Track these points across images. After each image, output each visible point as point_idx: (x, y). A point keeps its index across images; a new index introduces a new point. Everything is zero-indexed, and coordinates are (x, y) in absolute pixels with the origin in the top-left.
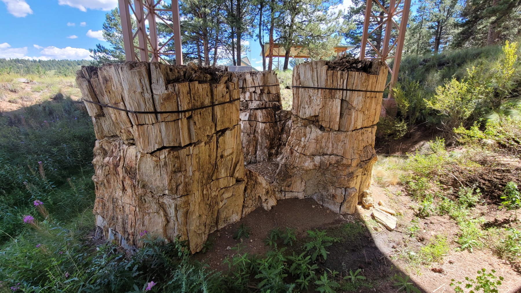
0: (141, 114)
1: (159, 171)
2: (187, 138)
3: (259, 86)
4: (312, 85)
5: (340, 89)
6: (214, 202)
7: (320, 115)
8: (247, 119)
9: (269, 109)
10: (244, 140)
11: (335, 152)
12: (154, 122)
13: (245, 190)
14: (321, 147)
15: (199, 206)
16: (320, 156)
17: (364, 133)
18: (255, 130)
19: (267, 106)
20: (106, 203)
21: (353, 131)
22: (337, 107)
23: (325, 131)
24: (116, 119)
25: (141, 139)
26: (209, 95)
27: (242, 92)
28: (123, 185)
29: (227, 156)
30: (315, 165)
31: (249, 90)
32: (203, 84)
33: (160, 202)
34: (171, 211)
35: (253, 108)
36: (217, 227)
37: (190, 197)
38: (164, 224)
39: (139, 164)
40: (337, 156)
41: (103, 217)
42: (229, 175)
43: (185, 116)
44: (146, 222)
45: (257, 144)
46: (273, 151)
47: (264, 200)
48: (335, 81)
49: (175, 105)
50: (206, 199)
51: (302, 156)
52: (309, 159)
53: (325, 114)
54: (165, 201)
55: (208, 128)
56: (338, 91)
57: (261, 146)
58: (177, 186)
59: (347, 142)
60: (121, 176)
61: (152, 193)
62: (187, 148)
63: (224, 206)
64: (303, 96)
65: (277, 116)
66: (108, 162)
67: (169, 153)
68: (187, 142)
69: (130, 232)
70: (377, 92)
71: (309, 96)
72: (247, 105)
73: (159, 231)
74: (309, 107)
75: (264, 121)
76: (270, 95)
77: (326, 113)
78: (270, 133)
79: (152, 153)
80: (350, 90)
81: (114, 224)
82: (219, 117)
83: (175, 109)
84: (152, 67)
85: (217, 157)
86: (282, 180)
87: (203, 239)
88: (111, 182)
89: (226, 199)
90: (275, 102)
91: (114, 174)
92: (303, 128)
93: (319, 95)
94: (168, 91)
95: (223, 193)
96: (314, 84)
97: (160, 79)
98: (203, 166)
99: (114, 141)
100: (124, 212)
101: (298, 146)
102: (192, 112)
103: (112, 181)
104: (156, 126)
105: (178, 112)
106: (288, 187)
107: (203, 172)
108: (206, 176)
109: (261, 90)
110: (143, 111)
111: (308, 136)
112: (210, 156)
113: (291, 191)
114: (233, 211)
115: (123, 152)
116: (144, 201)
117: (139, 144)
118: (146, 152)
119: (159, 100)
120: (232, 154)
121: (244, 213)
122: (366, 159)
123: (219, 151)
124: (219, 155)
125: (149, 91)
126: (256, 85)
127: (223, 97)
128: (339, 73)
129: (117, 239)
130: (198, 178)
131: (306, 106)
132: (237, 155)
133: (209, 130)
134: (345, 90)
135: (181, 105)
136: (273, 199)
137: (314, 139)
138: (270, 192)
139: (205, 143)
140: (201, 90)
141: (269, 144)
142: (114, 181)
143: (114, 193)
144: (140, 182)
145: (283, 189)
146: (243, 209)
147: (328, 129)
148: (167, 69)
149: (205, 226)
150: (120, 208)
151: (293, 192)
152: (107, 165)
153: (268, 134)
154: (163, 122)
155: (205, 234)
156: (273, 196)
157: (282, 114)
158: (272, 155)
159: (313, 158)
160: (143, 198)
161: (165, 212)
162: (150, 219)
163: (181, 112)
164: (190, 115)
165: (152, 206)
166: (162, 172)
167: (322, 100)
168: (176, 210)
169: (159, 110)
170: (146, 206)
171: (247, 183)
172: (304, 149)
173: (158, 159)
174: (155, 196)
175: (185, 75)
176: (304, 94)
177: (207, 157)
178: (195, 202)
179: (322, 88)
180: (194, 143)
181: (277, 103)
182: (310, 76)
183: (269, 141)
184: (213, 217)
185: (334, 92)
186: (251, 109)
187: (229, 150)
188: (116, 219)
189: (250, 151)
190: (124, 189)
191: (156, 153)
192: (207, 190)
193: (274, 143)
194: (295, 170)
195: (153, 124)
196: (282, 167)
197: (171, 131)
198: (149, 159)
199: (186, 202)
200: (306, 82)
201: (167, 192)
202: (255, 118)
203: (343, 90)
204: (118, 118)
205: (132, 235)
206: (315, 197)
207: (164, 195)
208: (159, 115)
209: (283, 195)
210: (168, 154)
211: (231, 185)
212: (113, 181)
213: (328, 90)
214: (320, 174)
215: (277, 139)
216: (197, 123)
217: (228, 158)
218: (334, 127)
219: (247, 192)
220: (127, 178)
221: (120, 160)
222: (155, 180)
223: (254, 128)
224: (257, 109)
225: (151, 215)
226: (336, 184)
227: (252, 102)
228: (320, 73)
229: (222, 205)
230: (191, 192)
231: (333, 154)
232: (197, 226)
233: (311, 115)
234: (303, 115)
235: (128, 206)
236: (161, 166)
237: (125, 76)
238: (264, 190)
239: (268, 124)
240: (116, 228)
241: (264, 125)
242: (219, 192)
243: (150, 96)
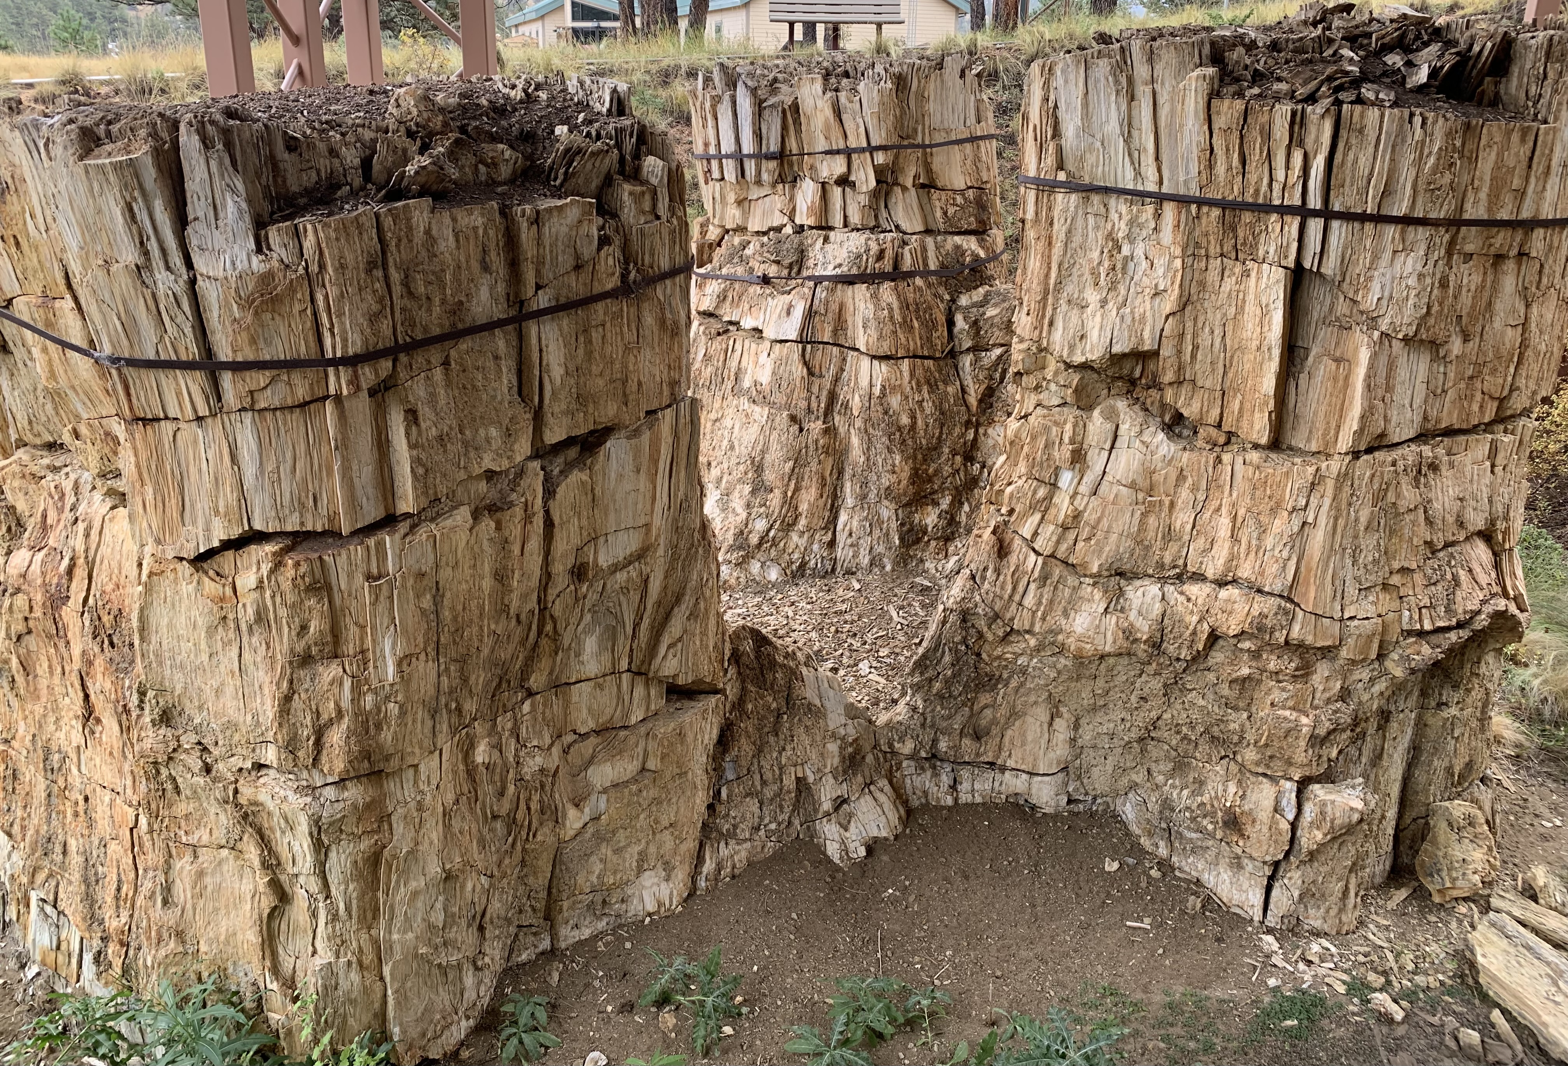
0: (143, 372)
1: (235, 652)
2: (370, 491)
3: (872, 149)
4: (1130, 174)
5: (1284, 210)
6: (534, 806)
7: (1167, 351)
8: (793, 336)
9: (919, 281)
10: (774, 446)
11: (1245, 571)
12: (203, 411)
13: (724, 741)
14: (1169, 535)
15: (447, 826)
16: (1163, 580)
17: (1434, 467)
18: (832, 397)
19: (907, 264)
20: (22, 767)
21: (1356, 455)
22: (1265, 312)
23: (1200, 443)
24: (52, 375)
25: (149, 490)
26: (497, 261)
27: (781, 179)
28: (87, 697)
29: (616, 568)
30: (1129, 633)
31: (812, 167)
32: (461, 214)
33: (243, 800)
34: (296, 848)
35: (830, 272)
36: (554, 937)
37: (391, 785)
38: (267, 902)
39: (142, 610)
40: (1259, 591)
41: (9, 835)
42: (624, 665)
43: (354, 382)
44: (182, 890)
45: (841, 473)
46: (931, 518)
47: (827, 806)
48: (1255, 157)
49: (301, 326)
50: (487, 790)
51: (1057, 571)
52: (1098, 594)
53: (1196, 347)
54: (263, 797)
55: (493, 432)
56: (1274, 217)
57: (865, 484)
58: (319, 734)
59: (1323, 520)
60: (76, 650)
61: (205, 749)
62: (371, 542)
63: (590, 830)
64: (1077, 239)
65: (960, 323)
66: (24, 576)
67: (278, 565)
68: (372, 512)
69: (113, 924)
70: (1530, 225)
71: (1110, 236)
72: (802, 254)
73: (240, 937)
74: (1104, 302)
75: (885, 348)
76: (935, 194)
77: (1205, 339)
78: (913, 417)
79: (201, 560)
80: (1347, 216)
81: (51, 875)
82: (557, 372)
83: (303, 349)
84: (189, 142)
85: (547, 577)
86: (940, 696)
87: (470, 995)
88: (39, 671)
89: (605, 791)
90: (958, 239)
91: (49, 637)
92: (1070, 414)
93: (1167, 235)
94: (268, 259)
95: (590, 762)
96: (1138, 173)
97: (230, 203)
98: (458, 631)
99: (55, 469)
100: (91, 823)
101: (1037, 517)
102: (395, 361)
103: (42, 668)
104: (215, 427)
105: (322, 363)
106: (977, 737)
107: (462, 661)
108: (479, 679)
109: (879, 172)
110: (152, 356)
111: (1096, 460)
112: (501, 577)
113: (992, 764)
114: (643, 857)
115: (87, 535)
116: (169, 786)
117: (141, 511)
118: (170, 555)
119: (225, 305)
120: (641, 555)
121: (709, 866)
122: (1441, 624)
123: (563, 545)
124: (559, 568)
125: (176, 259)
126: (853, 143)
127: (577, 268)
128: (1283, 110)
129: (64, 946)
130: (432, 691)
131: (1092, 297)
132: (674, 558)
133: (497, 443)
134: (1315, 213)
135: (331, 330)
136: (882, 798)
137: (1133, 486)
138: (870, 758)
139: (476, 515)
140: (446, 243)
141: (905, 475)
142: (50, 667)
143: (52, 727)
144: (150, 694)
145: (943, 745)
146: (701, 845)
147: (1214, 432)
148: (270, 144)
149: (481, 929)
150: (77, 803)
151: (1003, 769)
152: (18, 590)
153: (905, 420)
154: (244, 409)
155: (477, 969)
156: (883, 783)
157: (991, 312)
158: (918, 540)
159: (1121, 592)
160: (164, 772)
161: (270, 851)
162: (201, 874)
163: (335, 362)
164: (383, 374)
165: (205, 813)
166: (246, 655)
167: (1178, 263)
168: (320, 848)
169: (224, 353)
170: (182, 808)
171: (739, 704)
172: (1071, 536)
173: (229, 591)
174: (221, 766)
175: (366, 164)
176: (1080, 222)
177: (487, 583)
178: (420, 807)
179: (1182, 201)
180: (407, 516)
181: (971, 244)
182: (1113, 127)
183: (906, 460)
184: (531, 880)
185: (1251, 225)
186: (818, 281)
187: (622, 537)
188: (58, 849)
189: (803, 507)
190: (89, 715)
191: (218, 558)
192: (498, 747)
193: (937, 472)
194: (1018, 648)
195: (199, 419)
196: (944, 622)
197: (289, 455)
198: (187, 588)
199: (368, 806)
200: (1091, 159)
201: (270, 755)
202: (835, 332)
203: (1304, 212)
204: (59, 369)
205: (122, 944)
206: (1129, 811)
207: (259, 766)
208: (226, 379)
209: (946, 779)
210: (272, 572)
211: (636, 716)
212: (46, 665)
213: (1216, 212)
214: (1156, 684)
215: (954, 452)
216: (424, 411)
217: (621, 577)
218: (1245, 424)
219: (735, 753)
220: (99, 663)
221: (70, 572)
222: (218, 692)
223: (827, 384)
224: (849, 280)
225: (205, 855)
226: (1250, 755)
227: (826, 240)
228: (1173, 111)
229: (578, 825)
230: (395, 763)
231: (1234, 581)
232: (431, 927)
233: (1117, 349)
234: (1072, 348)
235: (107, 799)
236: (244, 627)
237: (61, 186)
238: (833, 747)
239: (905, 365)
240: (61, 895)
241: (882, 370)
242: (566, 751)
243: (180, 288)
